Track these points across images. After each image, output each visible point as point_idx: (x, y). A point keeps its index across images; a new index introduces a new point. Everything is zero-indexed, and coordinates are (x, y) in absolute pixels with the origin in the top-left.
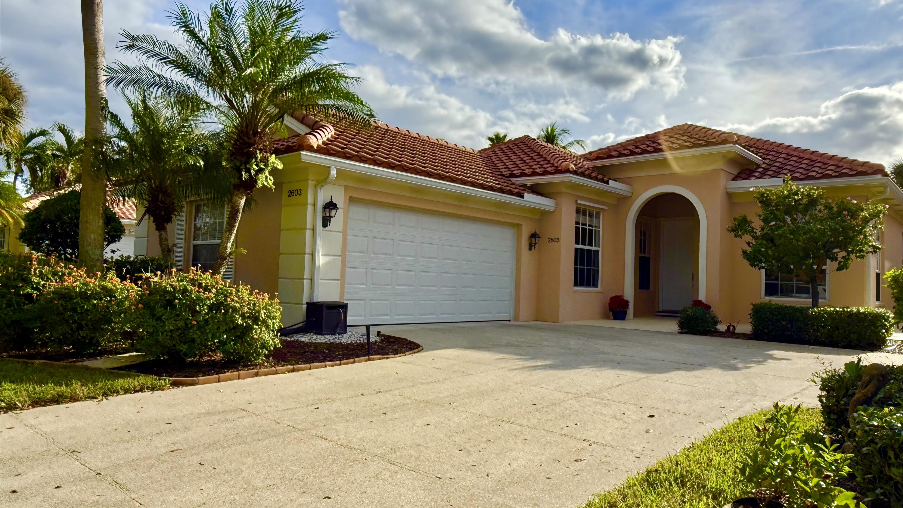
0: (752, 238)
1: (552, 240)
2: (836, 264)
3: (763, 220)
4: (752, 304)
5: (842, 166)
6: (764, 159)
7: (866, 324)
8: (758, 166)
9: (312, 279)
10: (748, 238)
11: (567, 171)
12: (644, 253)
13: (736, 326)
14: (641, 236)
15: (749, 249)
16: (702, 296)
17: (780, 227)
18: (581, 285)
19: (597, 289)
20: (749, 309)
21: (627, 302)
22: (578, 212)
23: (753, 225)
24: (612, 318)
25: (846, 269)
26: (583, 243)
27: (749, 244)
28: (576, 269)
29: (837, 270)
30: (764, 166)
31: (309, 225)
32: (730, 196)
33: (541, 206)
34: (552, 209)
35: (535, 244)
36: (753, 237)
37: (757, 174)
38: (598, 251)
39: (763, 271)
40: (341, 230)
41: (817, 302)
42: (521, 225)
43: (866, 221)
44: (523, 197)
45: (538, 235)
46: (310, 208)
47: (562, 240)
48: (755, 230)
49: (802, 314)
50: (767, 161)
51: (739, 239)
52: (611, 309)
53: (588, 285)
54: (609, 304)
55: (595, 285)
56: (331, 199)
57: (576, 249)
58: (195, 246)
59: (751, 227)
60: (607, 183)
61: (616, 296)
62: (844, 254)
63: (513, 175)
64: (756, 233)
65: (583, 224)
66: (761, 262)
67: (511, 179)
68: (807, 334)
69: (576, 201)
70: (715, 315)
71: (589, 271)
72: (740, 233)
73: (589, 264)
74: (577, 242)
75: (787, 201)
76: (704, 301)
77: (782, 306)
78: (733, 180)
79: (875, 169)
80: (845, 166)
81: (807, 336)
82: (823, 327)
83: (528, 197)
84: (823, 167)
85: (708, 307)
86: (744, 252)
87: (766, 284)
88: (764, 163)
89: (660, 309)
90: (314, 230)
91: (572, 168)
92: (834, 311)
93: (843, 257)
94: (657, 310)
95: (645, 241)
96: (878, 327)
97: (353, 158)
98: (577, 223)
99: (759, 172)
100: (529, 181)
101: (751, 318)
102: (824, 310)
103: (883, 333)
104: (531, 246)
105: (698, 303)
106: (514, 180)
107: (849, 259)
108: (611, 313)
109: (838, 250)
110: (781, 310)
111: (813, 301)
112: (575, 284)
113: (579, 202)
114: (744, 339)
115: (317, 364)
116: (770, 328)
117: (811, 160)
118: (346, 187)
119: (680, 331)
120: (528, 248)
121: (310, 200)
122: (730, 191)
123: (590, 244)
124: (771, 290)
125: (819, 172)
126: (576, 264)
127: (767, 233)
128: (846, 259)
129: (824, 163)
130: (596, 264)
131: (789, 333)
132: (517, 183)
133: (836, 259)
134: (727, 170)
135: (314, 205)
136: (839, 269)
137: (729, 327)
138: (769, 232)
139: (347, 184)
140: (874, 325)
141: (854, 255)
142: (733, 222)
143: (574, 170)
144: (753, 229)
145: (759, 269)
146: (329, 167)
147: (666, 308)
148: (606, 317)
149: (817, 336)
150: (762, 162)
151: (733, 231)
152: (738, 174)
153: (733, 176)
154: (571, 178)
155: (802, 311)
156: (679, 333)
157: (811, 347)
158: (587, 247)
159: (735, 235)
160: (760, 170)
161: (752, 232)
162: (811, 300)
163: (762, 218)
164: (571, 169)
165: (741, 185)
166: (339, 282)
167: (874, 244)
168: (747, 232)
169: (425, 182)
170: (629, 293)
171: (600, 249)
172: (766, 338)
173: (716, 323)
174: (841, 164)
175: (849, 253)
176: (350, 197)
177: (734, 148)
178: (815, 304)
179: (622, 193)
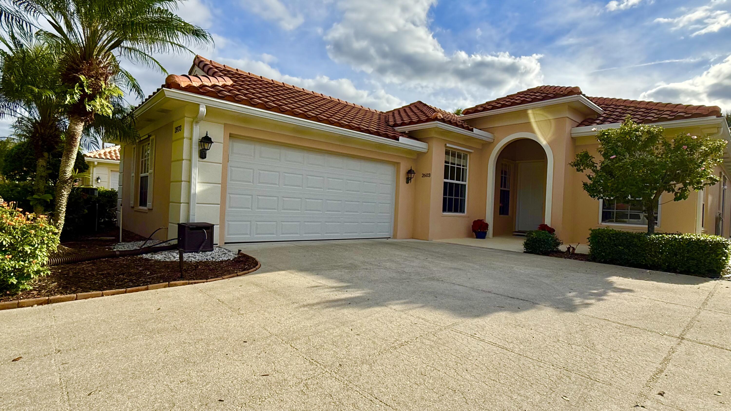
0: (592, 172)
1: (424, 175)
2: (672, 195)
3: (604, 155)
4: (590, 229)
5: (677, 111)
6: (605, 110)
7: (706, 252)
8: (600, 116)
9: (188, 203)
10: (588, 171)
11: (436, 119)
12: (505, 187)
13: (575, 248)
14: (502, 174)
15: (589, 182)
16: (548, 222)
17: (620, 160)
18: (450, 210)
19: (463, 214)
20: (588, 234)
21: (487, 225)
22: (447, 153)
23: (593, 160)
24: (475, 237)
25: (685, 199)
26: (452, 178)
27: (589, 177)
28: (445, 199)
29: (675, 200)
30: (604, 115)
31: (185, 156)
32: (574, 140)
33: (414, 148)
34: (425, 151)
35: (411, 178)
36: (594, 171)
37: (598, 121)
38: (465, 185)
39: (601, 200)
40: (221, 162)
41: (653, 228)
42: (399, 163)
43: (706, 155)
44: (398, 140)
45: (414, 171)
46: (186, 142)
47: (432, 175)
48: (595, 165)
49: (639, 240)
50: (607, 112)
51: (580, 173)
52: (474, 230)
53: (456, 211)
54: (473, 226)
55: (462, 211)
56: (207, 134)
57: (445, 183)
58: (141, 177)
59: (592, 162)
60: (472, 130)
61: (478, 220)
62: (680, 185)
63: (396, 125)
64: (596, 167)
65: (452, 164)
66: (600, 192)
67: (395, 128)
68: (644, 259)
69: (446, 144)
70: (557, 237)
71: (456, 200)
72: (582, 168)
73: (457, 195)
74: (446, 177)
75: (627, 136)
76: (549, 225)
77: (619, 232)
78: (577, 126)
79: (710, 111)
80: (680, 110)
81: (644, 261)
82: (661, 253)
83: (402, 139)
84: (658, 113)
85: (551, 231)
86: (585, 184)
87: (603, 212)
88: (605, 113)
89: (517, 230)
90: (190, 160)
91: (440, 116)
92: (672, 238)
93: (679, 189)
94: (514, 231)
95: (505, 178)
96: (719, 254)
97: (225, 98)
98: (446, 162)
99: (600, 120)
100: (407, 128)
101: (589, 241)
102: (661, 237)
103: (723, 260)
104: (408, 180)
105: (544, 227)
106: (396, 128)
107: (686, 190)
108: (474, 233)
109: (675, 182)
110: (618, 235)
111: (648, 228)
112: (444, 210)
113: (448, 145)
114: (582, 260)
115: (114, 291)
116: (608, 251)
117: (647, 109)
118: (225, 124)
119: (525, 250)
120: (405, 180)
121: (186, 133)
122: (573, 135)
123: (458, 179)
124: (606, 217)
125: (655, 117)
126: (445, 194)
127: (607, 165)
128: (683, 190)
129: (659, 110)
130: (463, 195)
131: (626, 257)
132: (399, 130)
133: (673, 190)
134: (572, 118)
135: (191, 139)
136: (677, 199)
137: (569, 249)
138: (610, 164)
139: (226, 122)
140: (715, 252)
141: (691, 186)
142: (576, 158)
143: (442, 119)
144: (594, 163)
145: (598, 199)
146: (199, 104)
147: (520, 229)
148: (470, 236)
149: (655, 261)
150: (603, 113)
151: (575, 166)
152: (582, 122)
153: (577, 124)
154: (438, 125)
155: (639, 236)
156: (525, 252)
157: (648, 271)
158: (455, 182)
159: (577, 169)
160: (601, 118)
161: (592, 166)
162: (647, 226)
163: (602, 153)
164: (439, 118)
165: (584, 130)
166: (219, 206)
167: (712, 176)
168: (587, 166)
169: (300, 122)
170: (489, 219)
171: (466, 183)
172: (603, 261)
173: (558, 244)
174: (675, 110)
175: (685, 185)
176: (230, 134)
177: (578, 98)
178: (651, 230)
179: (484, 139)
